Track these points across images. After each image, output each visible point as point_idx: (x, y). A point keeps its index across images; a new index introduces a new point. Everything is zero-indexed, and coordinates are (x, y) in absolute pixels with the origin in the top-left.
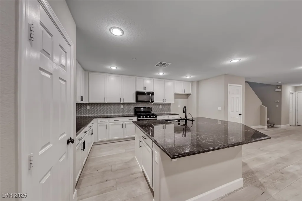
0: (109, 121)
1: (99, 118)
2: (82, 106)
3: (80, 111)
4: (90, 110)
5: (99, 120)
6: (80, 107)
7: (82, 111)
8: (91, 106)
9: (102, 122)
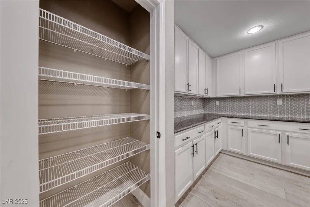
1: (229, 117)
2: (210, 102)
3: (208, 107)
4: (219, 107)
5: (230, 120)
6: (208, 103)
7: (210, 108)
8: (221, 102)
9: (234, 124)
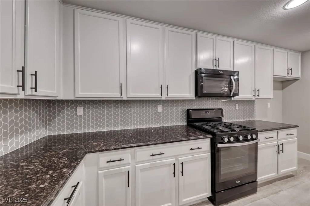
0: (134, 157)
3: (59, 120)
4: (84, 119)
7: (63, 122)
